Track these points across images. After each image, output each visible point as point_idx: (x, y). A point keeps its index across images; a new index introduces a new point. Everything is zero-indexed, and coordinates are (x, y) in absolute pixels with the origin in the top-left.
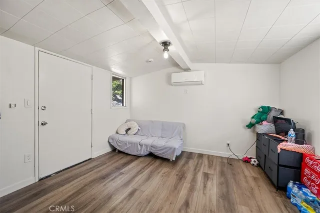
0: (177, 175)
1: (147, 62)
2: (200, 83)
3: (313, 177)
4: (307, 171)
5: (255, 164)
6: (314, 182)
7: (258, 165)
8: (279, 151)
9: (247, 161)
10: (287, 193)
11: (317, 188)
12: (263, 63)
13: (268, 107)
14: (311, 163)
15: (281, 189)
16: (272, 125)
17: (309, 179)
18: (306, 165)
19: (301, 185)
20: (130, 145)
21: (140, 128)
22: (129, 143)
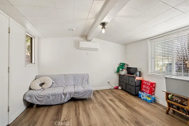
0: (100, 106)
1: (69, 30)
2: (97, 50)
3: (147, 88)
4: (144, 86)
5: (121, 89)
6: (147, 89)
7: (122, 89)
8: (136, 80)
9: (117, 88)
10: (139, 96)
11: (149, 91)
12: (121, 44)
13: (124, 63)
14: (146, 83)
15: (137, 95)
16: (126, 71)
17: (145, 89)
18: (144, 84)
19: (143, 92)
20: (54, 97)
21: (54, 82)
22: (52, 95)
